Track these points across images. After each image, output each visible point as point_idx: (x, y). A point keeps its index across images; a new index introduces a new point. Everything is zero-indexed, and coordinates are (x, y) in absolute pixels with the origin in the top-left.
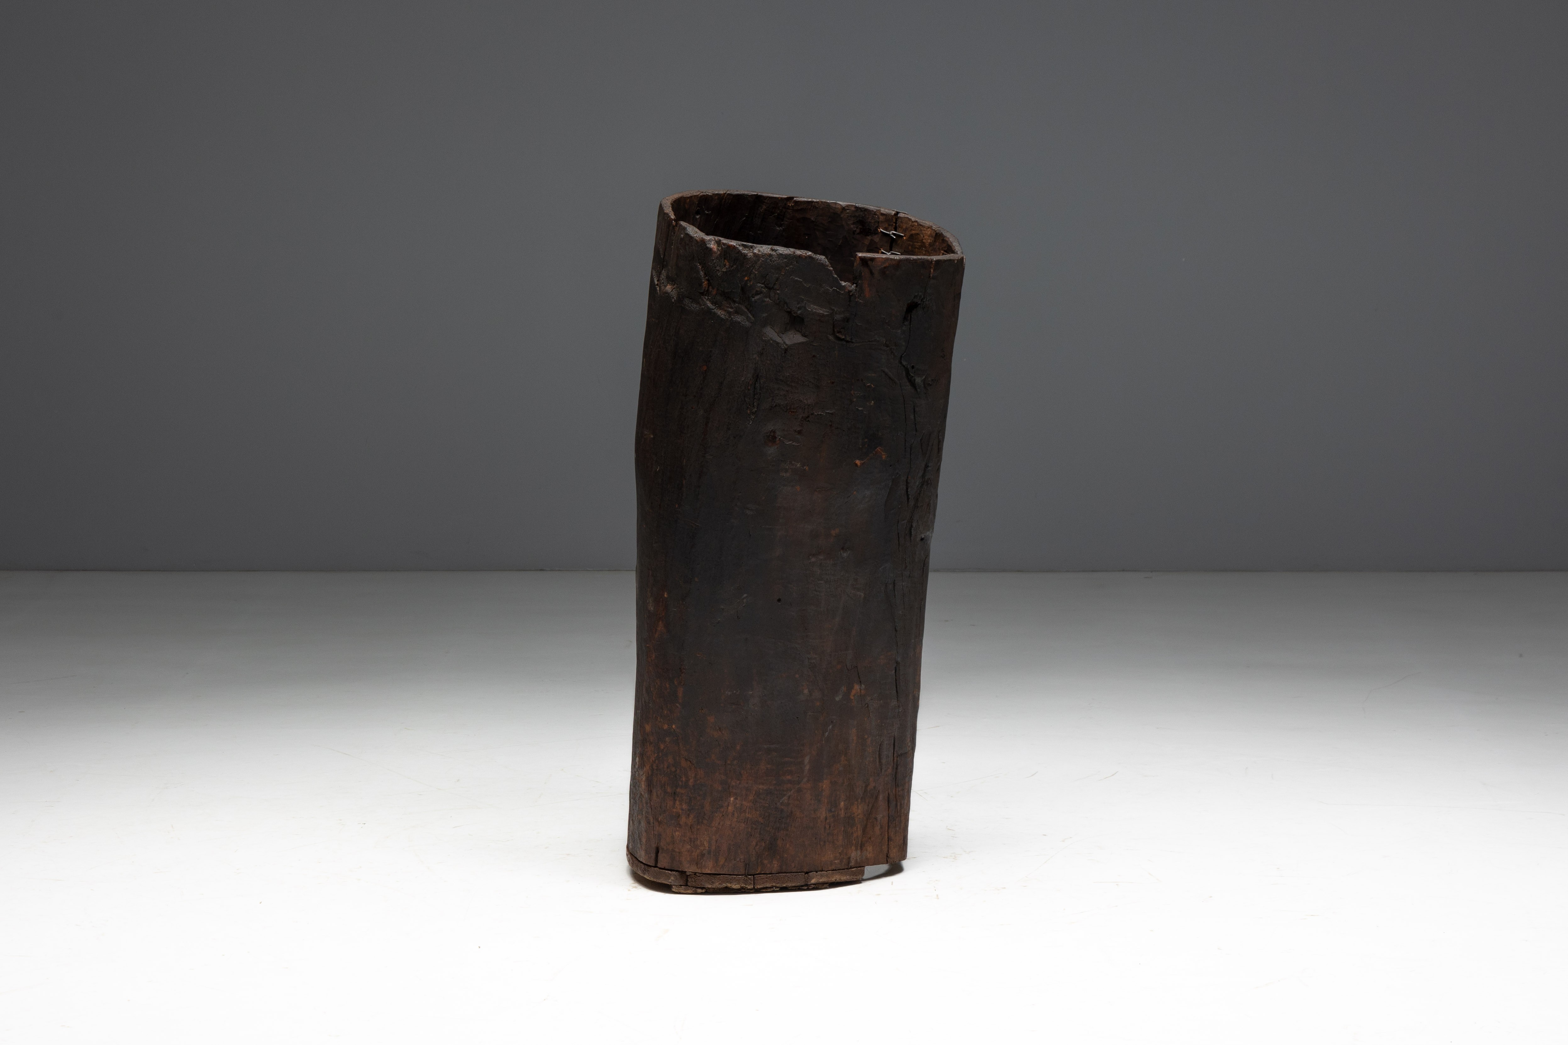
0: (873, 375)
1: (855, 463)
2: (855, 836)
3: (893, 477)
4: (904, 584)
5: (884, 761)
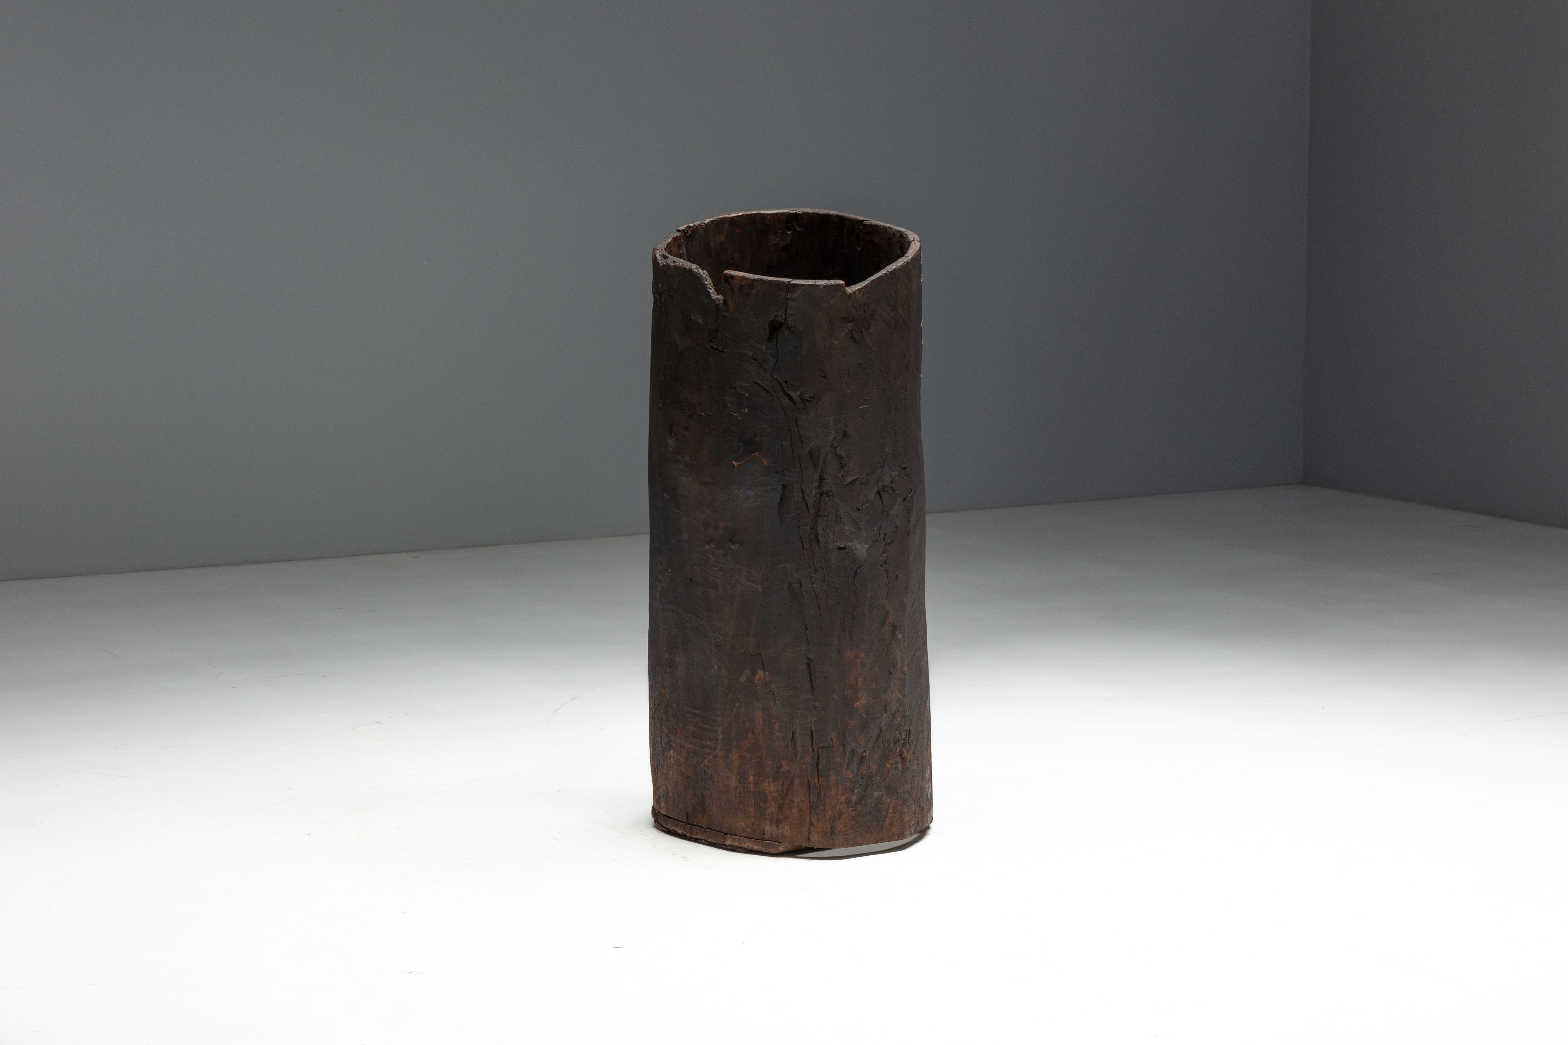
0: (746, 385)
1: (732, 464)
2: (768, 811)
3: (782, 483)
4: (814, 586)
5: (799, 749)
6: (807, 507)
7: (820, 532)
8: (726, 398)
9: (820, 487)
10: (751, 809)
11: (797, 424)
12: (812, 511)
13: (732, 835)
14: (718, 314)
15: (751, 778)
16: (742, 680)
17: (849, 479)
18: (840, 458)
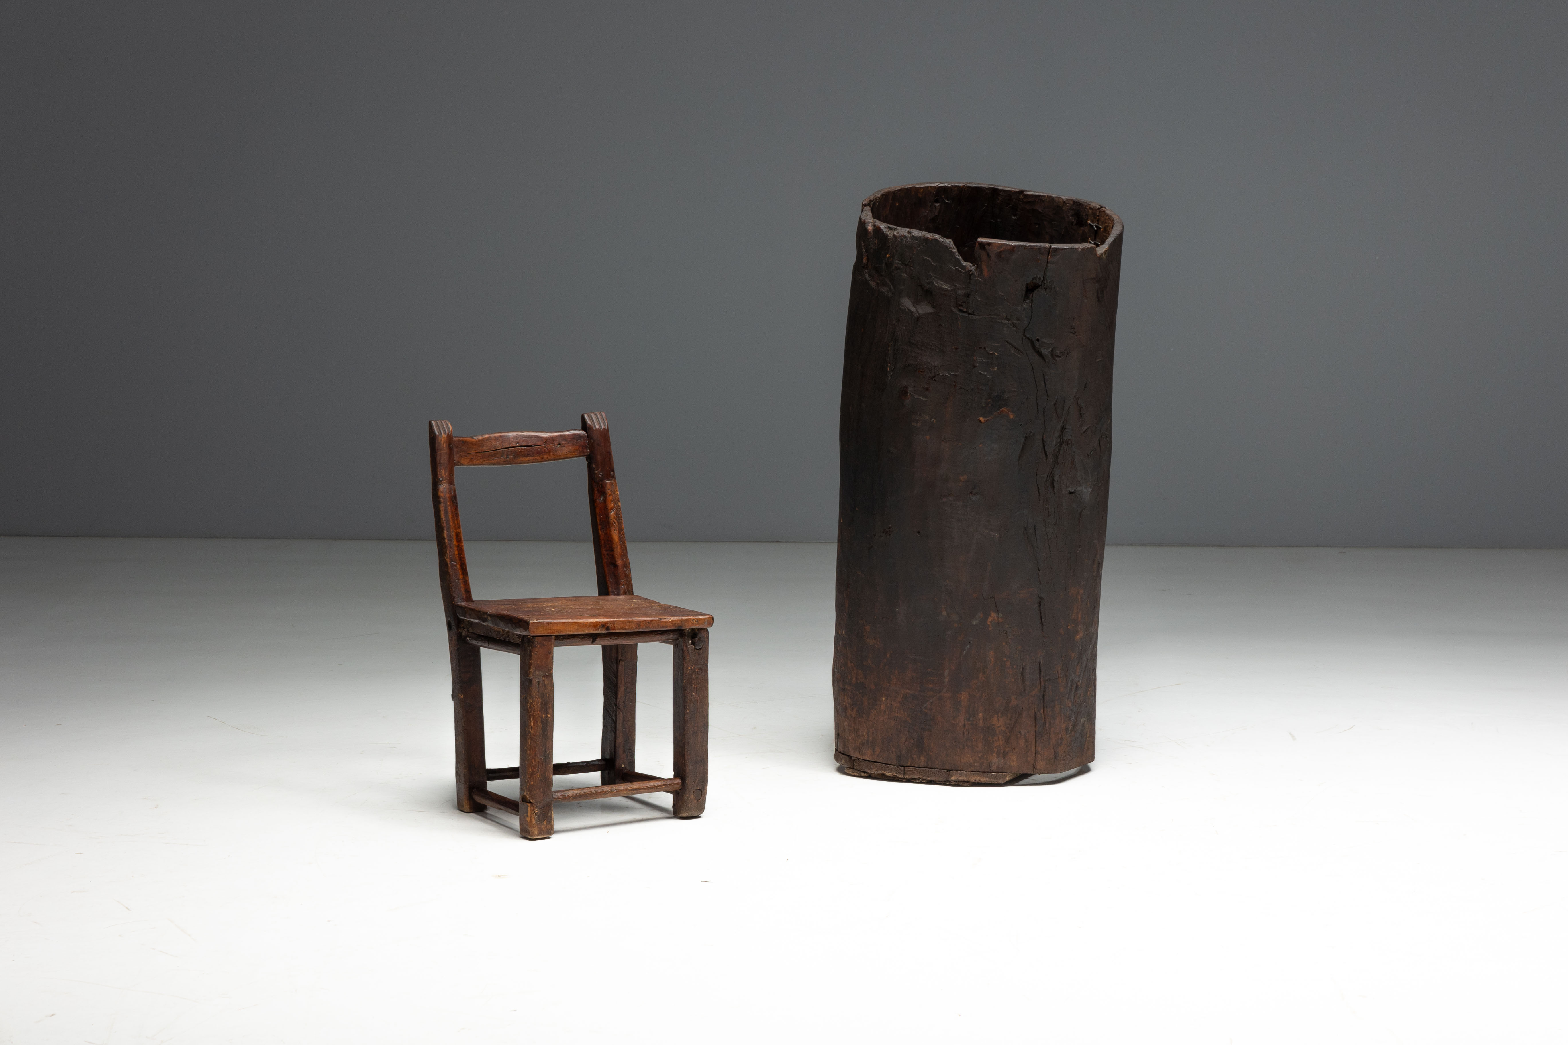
0: (997, 344)
1: (979, 419)
2: (996, 744)
3: (1025, 435)
4: (1047, 530)
5: (1028, 683)
6: (1046, 455)
7: (1056, 479)
8: (975, 358)
9: (1061, 436)
10: (980, 744)
11: (1044, 379)
12: (1051, 459)
13: (957, 771)
14: (970, 279)
15: (981, 715)
16: (974, 623)
17: (1085, 428)
18: (1080, 408)
